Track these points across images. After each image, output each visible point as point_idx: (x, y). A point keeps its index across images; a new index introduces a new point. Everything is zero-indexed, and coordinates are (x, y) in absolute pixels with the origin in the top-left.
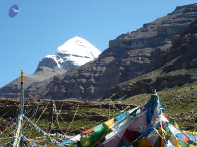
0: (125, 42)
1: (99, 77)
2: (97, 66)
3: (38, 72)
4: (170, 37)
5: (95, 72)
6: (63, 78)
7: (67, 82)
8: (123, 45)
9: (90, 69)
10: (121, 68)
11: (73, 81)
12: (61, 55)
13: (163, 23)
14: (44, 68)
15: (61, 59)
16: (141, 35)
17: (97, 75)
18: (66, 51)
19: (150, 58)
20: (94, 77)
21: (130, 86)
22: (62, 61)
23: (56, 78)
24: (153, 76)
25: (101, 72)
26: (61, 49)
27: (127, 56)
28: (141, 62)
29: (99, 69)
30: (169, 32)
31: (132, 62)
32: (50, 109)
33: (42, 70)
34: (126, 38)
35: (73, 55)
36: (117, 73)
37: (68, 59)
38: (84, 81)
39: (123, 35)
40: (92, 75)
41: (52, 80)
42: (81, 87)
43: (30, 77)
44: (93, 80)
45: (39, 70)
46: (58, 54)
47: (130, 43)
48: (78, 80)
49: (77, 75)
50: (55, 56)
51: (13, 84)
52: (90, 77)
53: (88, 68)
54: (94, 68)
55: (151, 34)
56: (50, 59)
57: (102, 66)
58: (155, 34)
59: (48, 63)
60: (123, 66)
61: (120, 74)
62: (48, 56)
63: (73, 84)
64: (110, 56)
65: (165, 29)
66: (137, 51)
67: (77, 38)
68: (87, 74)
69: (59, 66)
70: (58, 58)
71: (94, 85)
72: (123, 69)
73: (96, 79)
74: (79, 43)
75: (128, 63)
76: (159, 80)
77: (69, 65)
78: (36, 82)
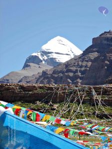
1: (86, 70)
2: (83, 61)
3: (26, 68)
5: (81, 67)
6: (51, 72)
7: (56, 76)
10: (106, 62)
11: (61, 75)
12: (45, 53)
14: (31, 64)
15: (45, 56)
17: (83, 69)
18: (49, 50)
20: (80, 71)
22: (46, 58)
23: (44, 73)
25: (86, 66)
26: (45, 47)
29: (84, 64)
33: (29, 66)
34: (108, 35)
35: (56, 53)
36: (103, 67)
37: (51, 56)
38: (71, 74)
39: (105, 32)
40: (79, 69)
41: (41, 74)
42: (69, 80)
43: (19, 72)
44: (79, 74)
45: (26, 66)
46: (43, 52)
48: (66, 74)
49: (65, 70)
50: (39, 54)
51: (5, 79)
52: (76, 71)
53: (75, 63)
54: (80, 63)
56: (36, 56)
57: (87, 61)
59: (34, 60)
60: (108, 60)
61: (106, 67)
62: (34, 54)
63: (62, 77)
64: (94, 52)
67: (59, 38)
68: (74, 69)
69: (43, 62)
70: (42, 55)
71: (81, 78)
72: (108, 63)
73: (82, 72)
74: (60, 42)
77: (52, 61)
78: (26, 77)
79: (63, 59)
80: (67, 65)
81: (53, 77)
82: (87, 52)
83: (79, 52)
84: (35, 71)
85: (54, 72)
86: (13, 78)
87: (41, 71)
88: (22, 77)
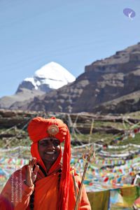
0: (99, 67)
1: (77, 98)
2: (74, 88)
3: (19, 93)
5: (73, 94)
6: (43, 98)
7: (47, 102)
8: (97, 70)
9: (68, 91)
10: (97, 90)
11: (52, 101)
12: (38, 79)
13: (134, 50)
14: (24, 89)
16: (113, 62)
17: (74, 96)
20: (72, 98)
21: (114, 105)
22: (39, 83)
23: (36, 99)
24: (136, 96)
25: (78, 94)
26: (39, 73)
27: (102, 80)
28: (115, 85)
29: (76, 91)
31: (107, 85)
33: (22, 91)
34: (100, 64)
36: (93, 95)
37: (46, 82)
38: (62, 101)
39: (98, 61)
40: (70, 96)
41: (33, 100)
42: (60, 107)
44: (70, 101)
45: (19, 91)
46: (36, 77)
47: (104, 68)
48: (58, 101)
49: (56, 96)
50: (33, 79)
52: (68, 98)
53: (66, 90)
54: (72, 90)
55: (123, 60)
56: (29, 82)
57: (79, 89)
58: (127, 60)
60: (99, 89)
61: (96, 95)
62: (27, 80)
63: (53, 104)
64: (85, 79)
65: (136, 56)
66: (111, 75)
68: (65, 95)
69: (36, 88)
70: (36, 81)
71: (72, 105)
72: (99, 91)
73: (74, 100)
75: (103, 86)
77: (45, 87)
78: (17, 102)
79: (55, 86)
80: (59, 91)
81: (43, 102)
82: (79, 79)
83: (72, 79)
84: (27, 96)
85: (46, 98)
86: (5, 103)
87: (33, 96)
88: (13, 102)
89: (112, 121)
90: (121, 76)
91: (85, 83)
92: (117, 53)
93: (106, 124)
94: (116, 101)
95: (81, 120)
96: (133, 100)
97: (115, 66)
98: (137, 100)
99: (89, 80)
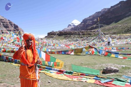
0: (86, 20)
2: (80, 25)
4: (95, 18)
13: (94, 15)
16: (89, 18)
19: (92, 23)
24: (95, 26)
26: (72, 22)
30: (95, 17)
31: (88, 24)
32: (79, 33)
37: (74, 24)
45: (68, 27)
47: (87, 20)
55: (91, 18)
59: (70, 25)
61: (86, 26)
65: (94, 17)
67: (75, 20)
73: (81, 28)
75: (87, 24)
76: (96, 27)
77: (74, 25)
79: (76, 25)
80: (77, 26)
81: (74, 29)
82: (82, 23)
83: (80, 23)
84: (70, 28)
85: (74, 28)
86: (65, 30)
87: (71, 28)
88: (67, 29)
89: (89, 32)
90: (91, 21)
91: (83, 24)
92: (90, 16)
93: (88, 33)
94: (90, 27)
95: (82, 32)
96: (94, 27)
97: (89, 19)
98: (95, 27)
99: (84, 23)
